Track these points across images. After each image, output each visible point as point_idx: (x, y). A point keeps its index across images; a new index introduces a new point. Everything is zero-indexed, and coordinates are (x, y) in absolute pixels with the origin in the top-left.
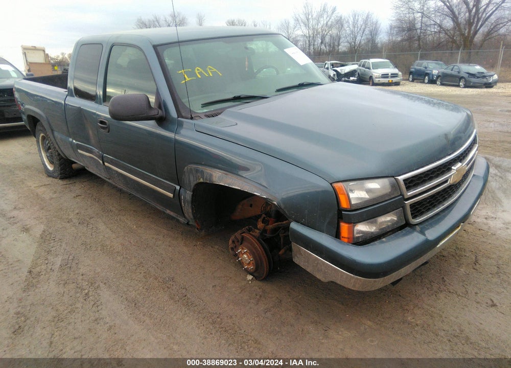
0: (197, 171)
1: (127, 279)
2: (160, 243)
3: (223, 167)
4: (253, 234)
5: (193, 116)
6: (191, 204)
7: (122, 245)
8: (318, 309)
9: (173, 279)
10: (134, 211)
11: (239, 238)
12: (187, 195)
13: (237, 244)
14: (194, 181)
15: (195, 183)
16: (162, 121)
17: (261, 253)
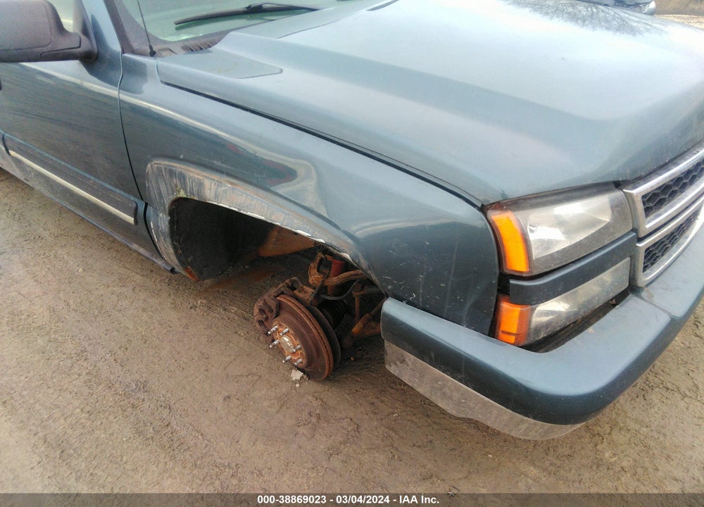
0: (172, 173)
1: (51, 391)
2: (125, 303)
3: (224, 166)
4: (301, 295)
5: (155, 48)
6: (171, 238)
7: (52, 310)
8: (431, 442)
9: (145, 384)
10: (84, 237)
11: (273, 304)
12: (161, 221)
13: (269, 316)
14: (169, 195)
15: (172, 198)
16: (92, 60)
17: (317, 336)
